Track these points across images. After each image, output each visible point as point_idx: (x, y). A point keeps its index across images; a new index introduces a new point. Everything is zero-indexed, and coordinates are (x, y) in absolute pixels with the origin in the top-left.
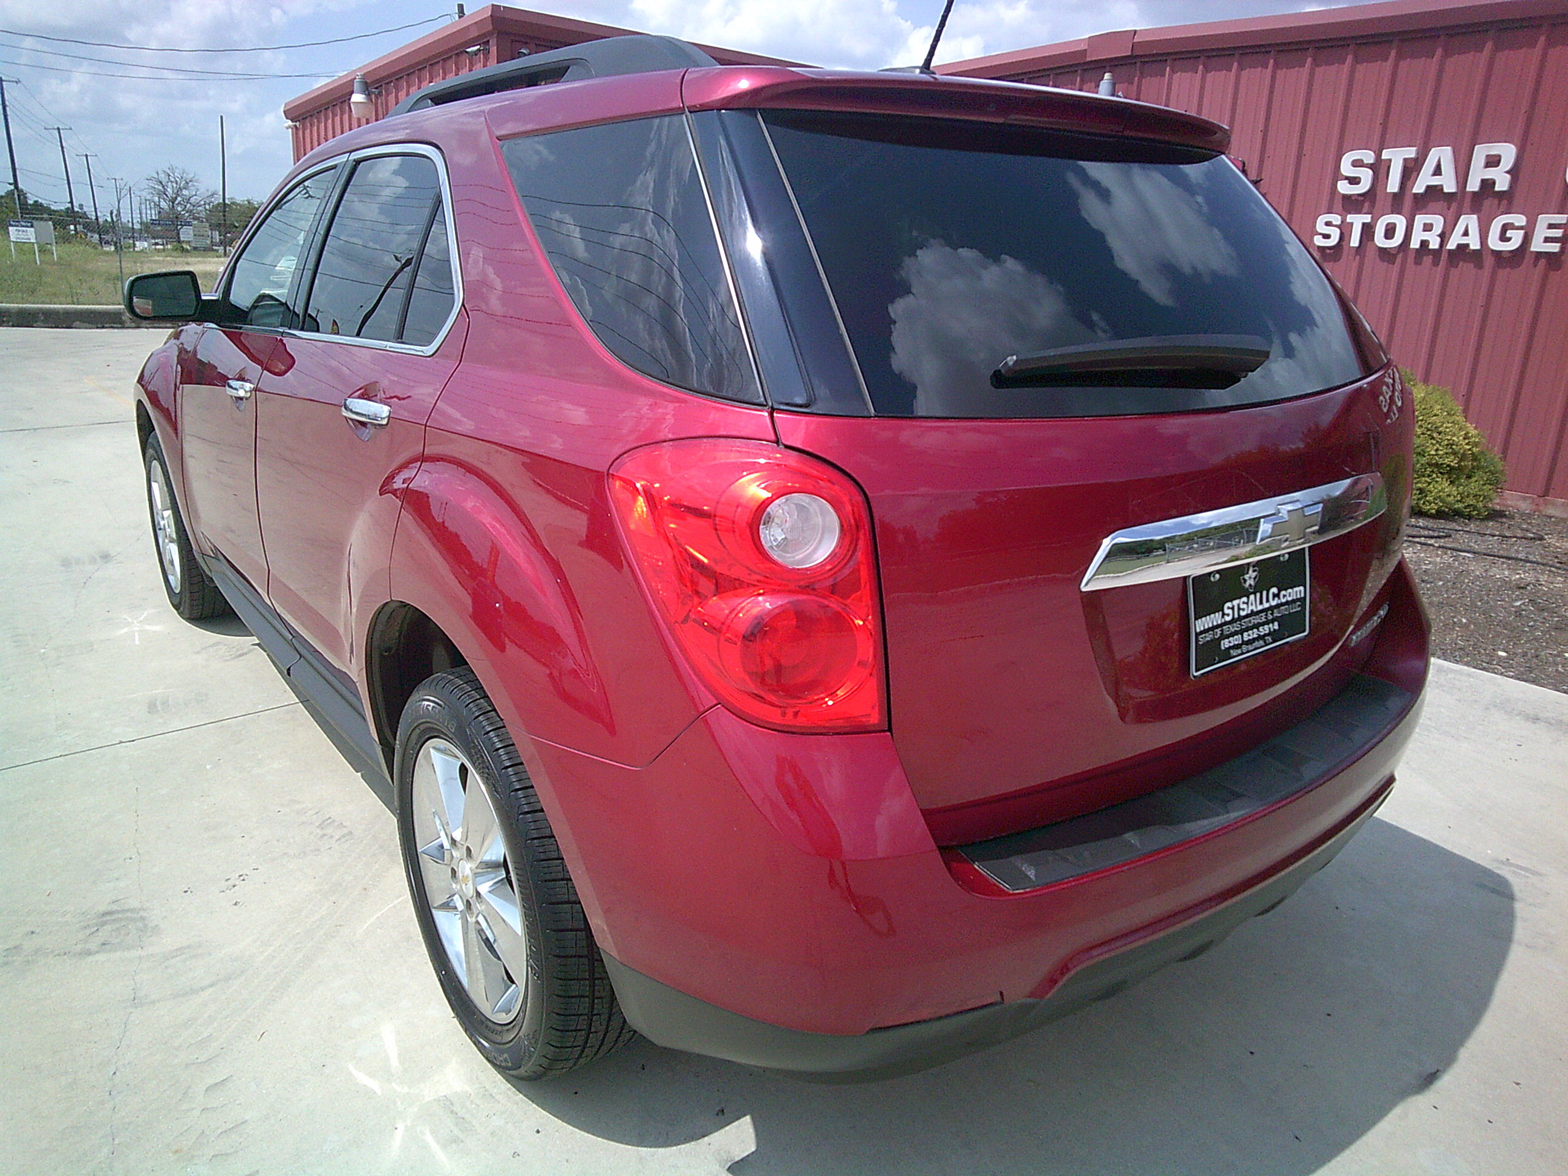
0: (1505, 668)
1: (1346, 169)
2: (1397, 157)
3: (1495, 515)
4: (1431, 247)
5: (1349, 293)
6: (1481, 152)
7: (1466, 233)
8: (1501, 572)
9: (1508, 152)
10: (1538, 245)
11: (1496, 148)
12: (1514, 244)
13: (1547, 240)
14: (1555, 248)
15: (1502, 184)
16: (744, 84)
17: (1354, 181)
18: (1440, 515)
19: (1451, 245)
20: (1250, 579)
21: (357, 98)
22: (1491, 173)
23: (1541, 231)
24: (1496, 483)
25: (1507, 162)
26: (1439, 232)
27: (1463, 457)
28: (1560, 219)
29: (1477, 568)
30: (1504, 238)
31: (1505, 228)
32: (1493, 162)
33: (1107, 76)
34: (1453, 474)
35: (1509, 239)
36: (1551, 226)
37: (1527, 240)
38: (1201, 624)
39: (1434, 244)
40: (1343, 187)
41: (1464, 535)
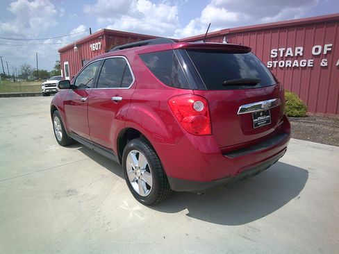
0: (309, 140)
1: (272, 53)
2: (281, 50)
3: (306, 116)
5: (275, 75)
6: (297, 49)
7: (296, 64)
8: (308, 125)
9: (301, 49)
10: (309, 65)
11: (299, 48)
12: (305, 65)
14: (312, 66)
15: (301, 54)
16: (181, 46)
17: (274, 55)
18: (296, 116)
19: (293, 66)
20: (261, 114)
21: (75, 48)
22: (299, 52)
23: (309, 63)
24: (306, 110)
25: (302, 51)
26: (291, 63)
27: (299, 105)
28: (312, 60)
29: (303, 124)
30: (303, 64)
31: (303, 62)
32: (299, 50)
33: (225, 37)
34: (298, 108)
36: (311, 62)
37: (307, 64)
38: (255, 120)
39: (290, 66)
40: (272, 56)
41: (301, 120)
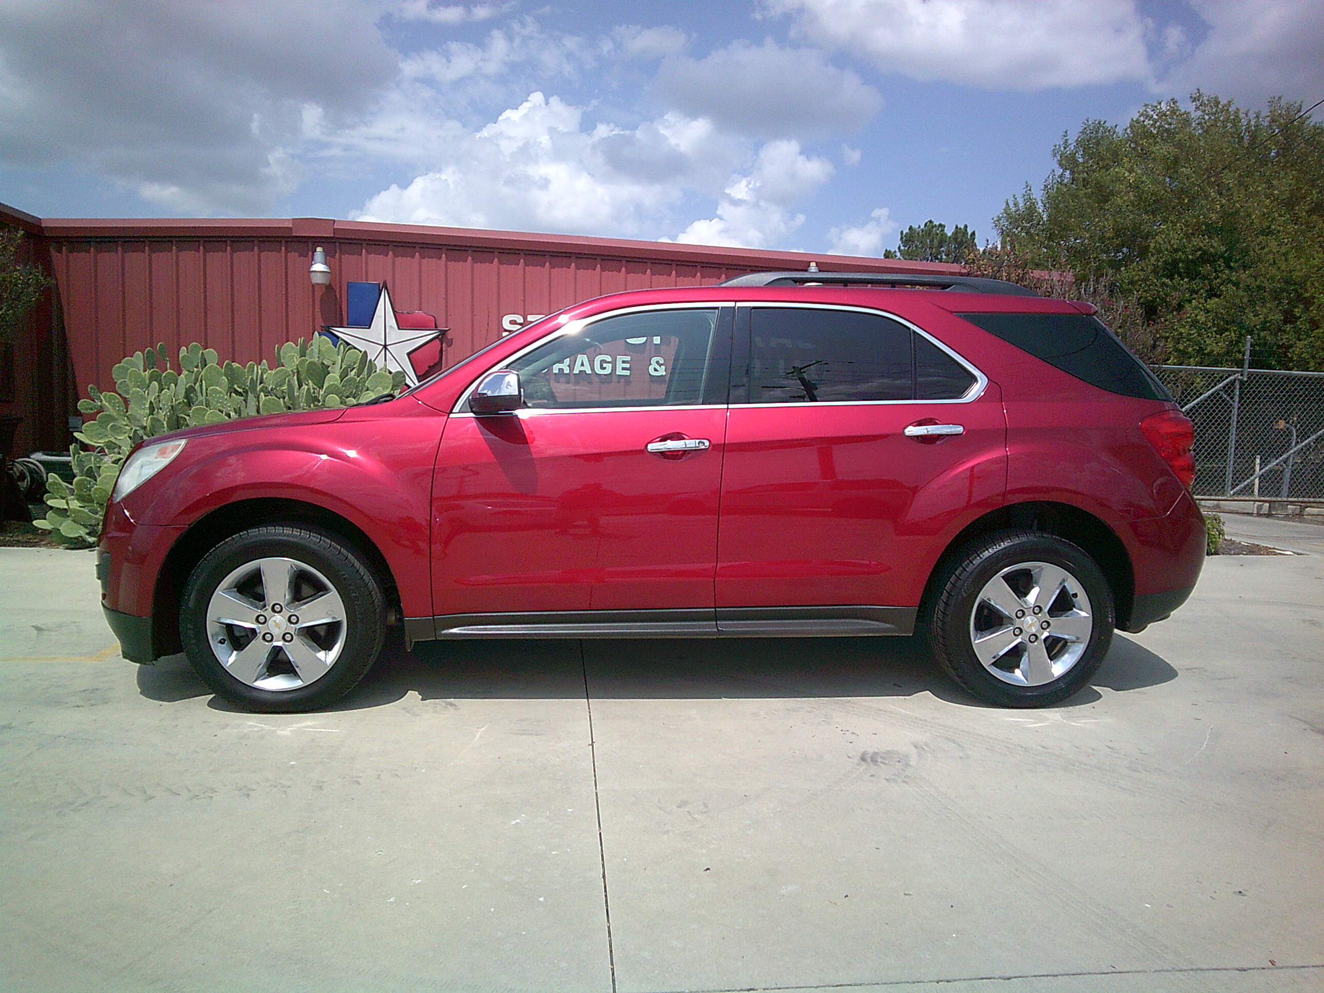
4: (565, 372)
7: (582, 365)
10: (619, 371)
12: (608, 371)
13: (623, 369)
14: (627, 373)
19: (576, 371)
23: (620, 366)
26: (568, 364)
28: (628, 358)
30: (603, 368)
31: (603, 362)
33: (319, 249)
35: (605, 368)
36: (624, 362)
37: (614, 369)
39: (567, 371)
